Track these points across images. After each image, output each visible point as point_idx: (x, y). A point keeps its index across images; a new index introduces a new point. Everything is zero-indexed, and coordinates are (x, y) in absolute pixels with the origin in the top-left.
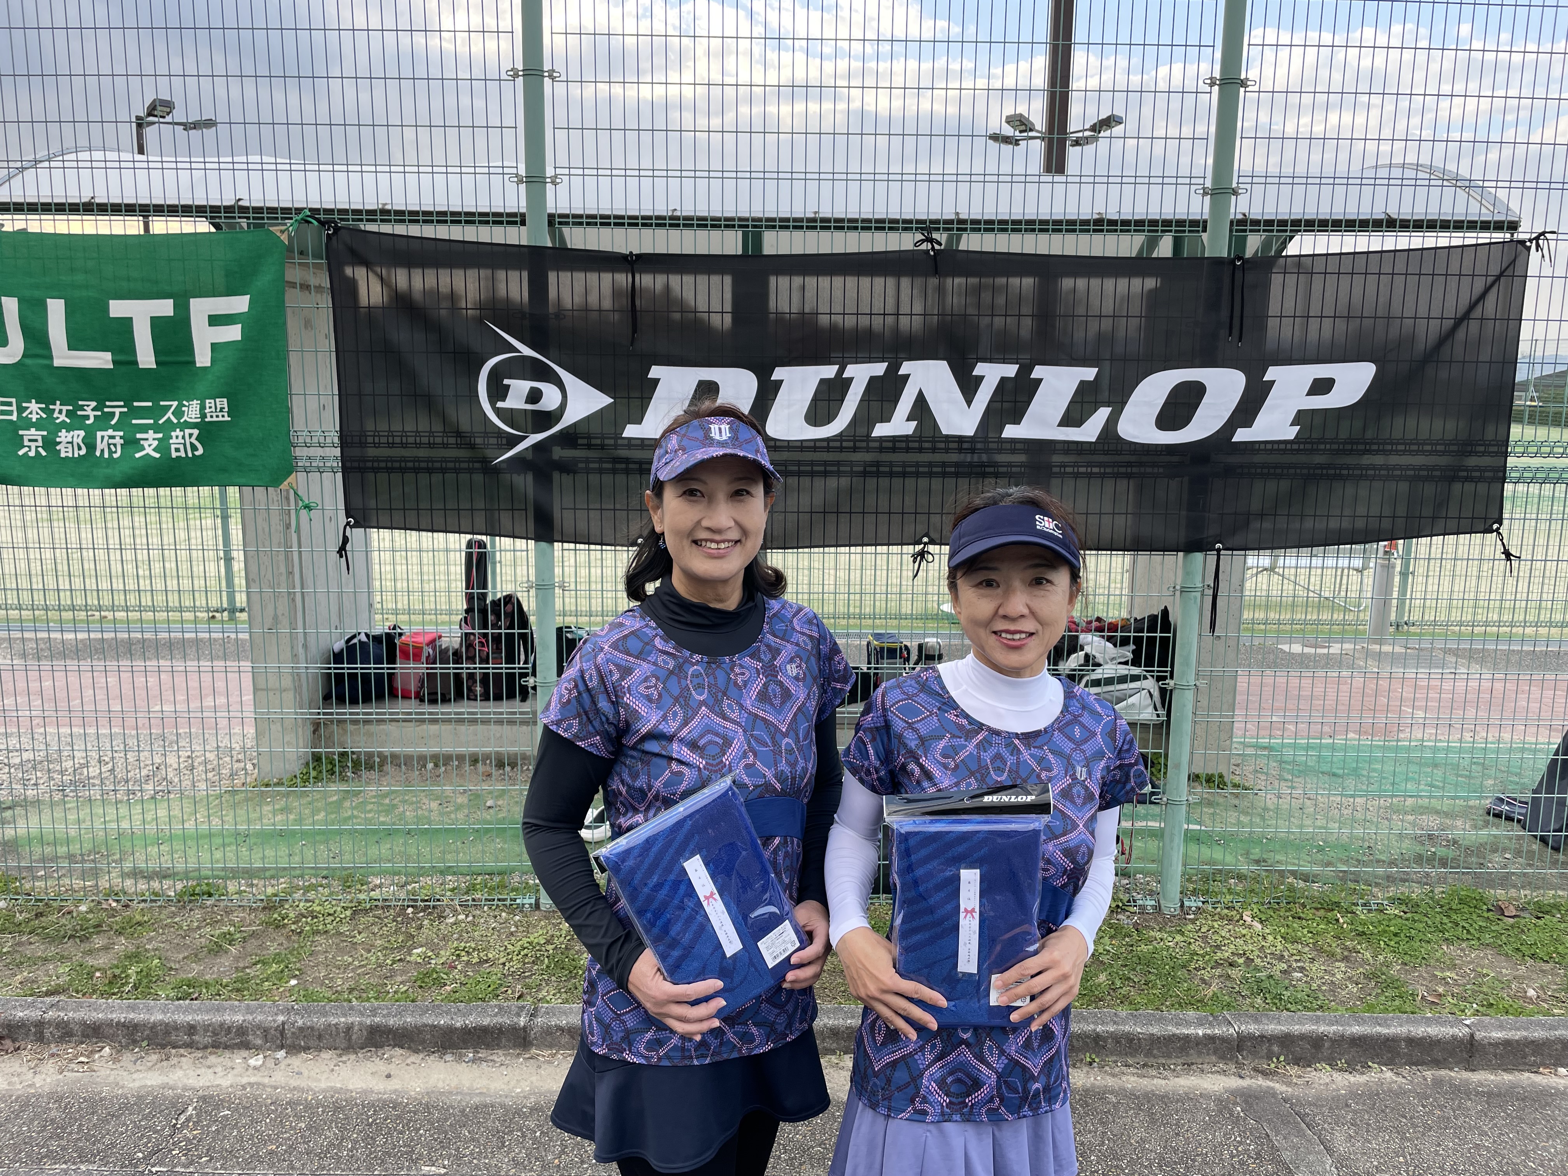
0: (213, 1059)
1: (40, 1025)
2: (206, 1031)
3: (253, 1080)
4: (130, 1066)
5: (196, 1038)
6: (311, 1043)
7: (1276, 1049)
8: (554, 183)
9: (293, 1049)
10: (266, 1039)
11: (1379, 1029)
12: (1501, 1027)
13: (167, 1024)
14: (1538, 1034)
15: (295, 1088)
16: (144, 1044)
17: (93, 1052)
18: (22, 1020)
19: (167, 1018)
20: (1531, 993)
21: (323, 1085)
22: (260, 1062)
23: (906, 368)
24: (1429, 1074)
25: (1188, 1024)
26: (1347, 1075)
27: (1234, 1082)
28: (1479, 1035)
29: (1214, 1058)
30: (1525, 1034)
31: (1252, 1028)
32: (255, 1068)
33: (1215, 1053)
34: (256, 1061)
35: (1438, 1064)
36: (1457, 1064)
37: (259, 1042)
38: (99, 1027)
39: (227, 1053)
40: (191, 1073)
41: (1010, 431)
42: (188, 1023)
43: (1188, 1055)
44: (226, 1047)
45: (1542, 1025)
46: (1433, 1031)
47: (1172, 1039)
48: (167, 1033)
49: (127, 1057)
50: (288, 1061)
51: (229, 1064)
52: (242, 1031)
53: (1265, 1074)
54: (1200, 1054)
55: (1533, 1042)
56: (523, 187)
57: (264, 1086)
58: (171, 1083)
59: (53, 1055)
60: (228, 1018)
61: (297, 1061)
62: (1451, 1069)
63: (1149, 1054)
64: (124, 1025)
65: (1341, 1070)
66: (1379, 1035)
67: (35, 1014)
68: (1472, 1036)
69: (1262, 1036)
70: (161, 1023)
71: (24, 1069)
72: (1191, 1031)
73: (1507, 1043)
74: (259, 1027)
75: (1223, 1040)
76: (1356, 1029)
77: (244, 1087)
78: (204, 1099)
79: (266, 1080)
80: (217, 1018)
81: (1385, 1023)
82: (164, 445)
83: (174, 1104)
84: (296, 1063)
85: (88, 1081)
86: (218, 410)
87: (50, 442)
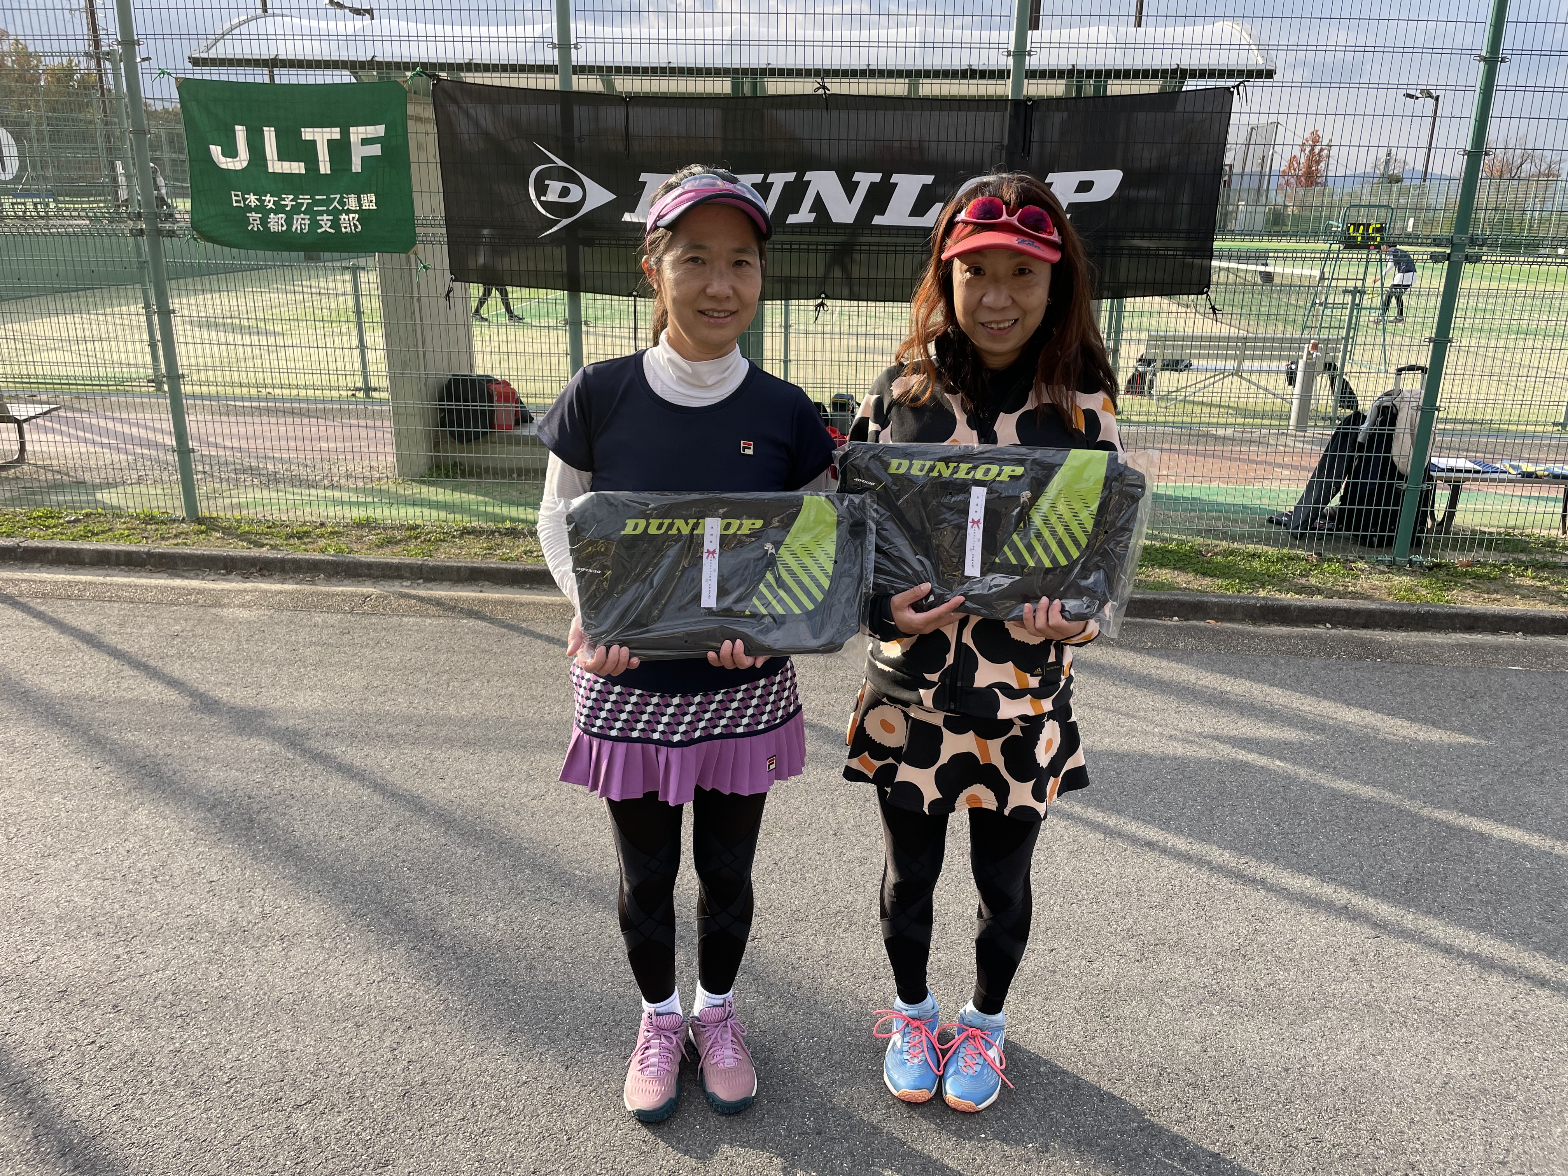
0: (381, 583)
1: (283, 562)
2: (379, 567)
4: (336, 585)
5: (372, 571)
6: (437, 577)
8: (576, 47)
9: (427, 580)
10: (412, 573)
16: (343, 574)
17: (314, 577)
18: (272, 559)
23: (809, 176)
32: (407, 586)
37: (408, 575)
38: (317, 563)
39: (390, 580)
41: (877, 220)
44: (389, 577)
48: (356, 568)
50: (426, 585)
51: (392, 585)
52: (398, 568)
56: (556, 50)
59: (291, 578)
60: (389, 561)
64: (331, 563)
67: (280, 556)
71: (278, 584)
74: (407, 566)
80: (383, 561)
82: (335, 224)
83: (363, 595)
84: (429, 585)
85: (313, 587)
86: (369, 202)
87: (264, 222)
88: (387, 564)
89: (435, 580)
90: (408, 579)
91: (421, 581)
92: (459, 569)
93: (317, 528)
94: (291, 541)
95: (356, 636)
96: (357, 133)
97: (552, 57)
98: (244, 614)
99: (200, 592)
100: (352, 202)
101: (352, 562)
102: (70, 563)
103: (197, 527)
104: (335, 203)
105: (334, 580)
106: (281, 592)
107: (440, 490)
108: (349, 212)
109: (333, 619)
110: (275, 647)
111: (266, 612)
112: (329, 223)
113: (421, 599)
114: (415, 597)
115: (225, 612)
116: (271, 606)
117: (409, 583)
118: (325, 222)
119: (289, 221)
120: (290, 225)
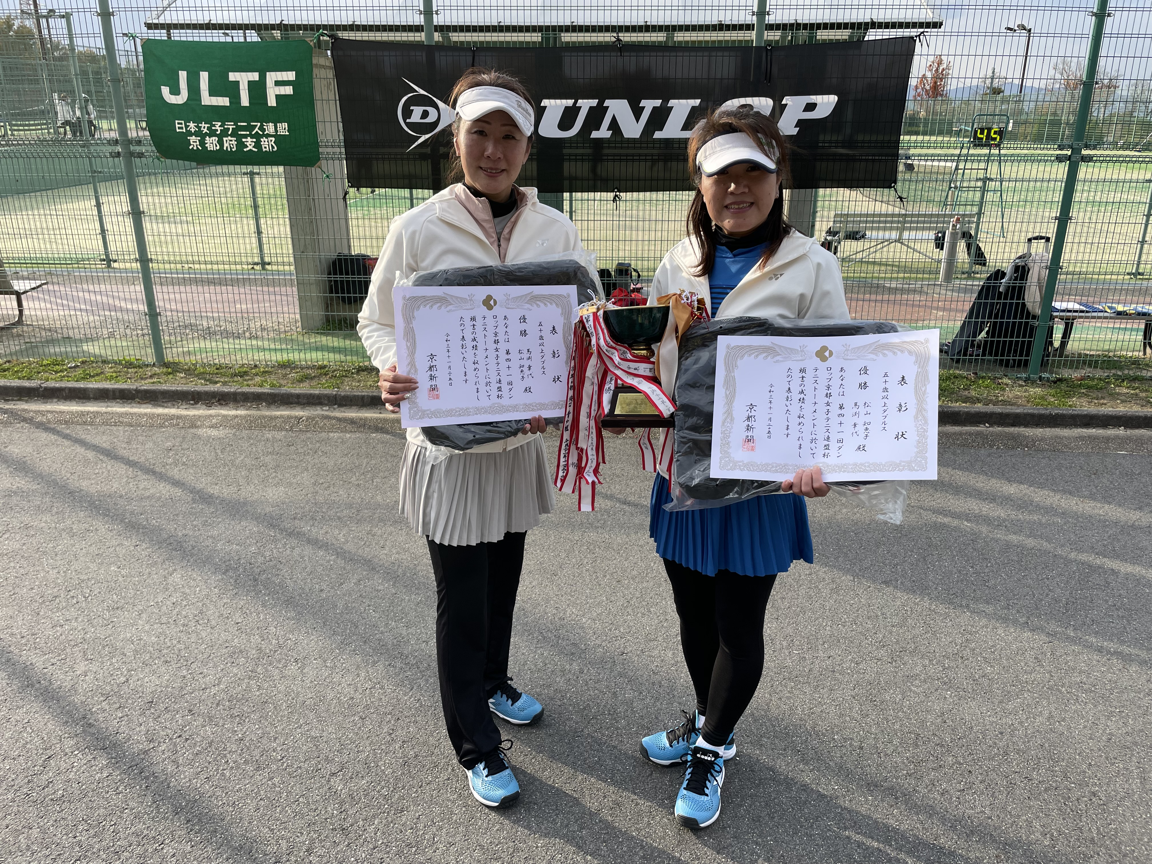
0: (308, 408)
1: (235, 394)
2: (305, 397)
3: (326, 413)
4: (275, 409)
5: (300, 400)
6: (348, 403)
8: (437, 14)
9: (341, 405)
10: (329, 401)
13: (288, 395)
16: (279, 402)
17: (258, 405)
18: (227, 392)
21: (355, 416)
23: (607, 103)
32: (326, 410)
37: (326, 402)
38: (260, 395)
39: (313, 406)
40: (299, 411)
41: (658, 135)
42: (298, 393)
48: (288, 398)
50: (340, 409)
51: (315, 409)
52: (319, 397)
56: (422, 16)
59: (242, 406)
67: (233, 390)
71: (233, 410)
74: (326, 396)
77: (323, 415)
79: (331, 414)
80: (308, 392)
82: (258, 145)
83: (296, 417)
84: (342, 409)
85: (259, 412)
86: (283, 128)
87: (202, 143)
88: (311, 394)
89: (345, 405)
90: (326, 405)
91: (336, 406)
92: (363, 397)
93: (252, 369)
94: (236, 379)
95: (299, 447)
96: (272, 77)
97: (419, 20)
98: (214, 433)
99: (179, 417)
100: (270, 128)
101: (285, 394)
102: (80, 398)
103: (165, 370)
104: (257, 129)
105: (273, 407)
106: (237, 416)
107: (335, 339)
108: (268, 136)
109: (280, 435)
110: (242, 457)
111: (230, 431)
112: (253, 144)
113: (339, 420)
114: (335, 418)
115: (201, 432)
116: (232, 427)
117: (327, 408)
118: (250, 143)
119: (221, 142)
120: (222, 145)
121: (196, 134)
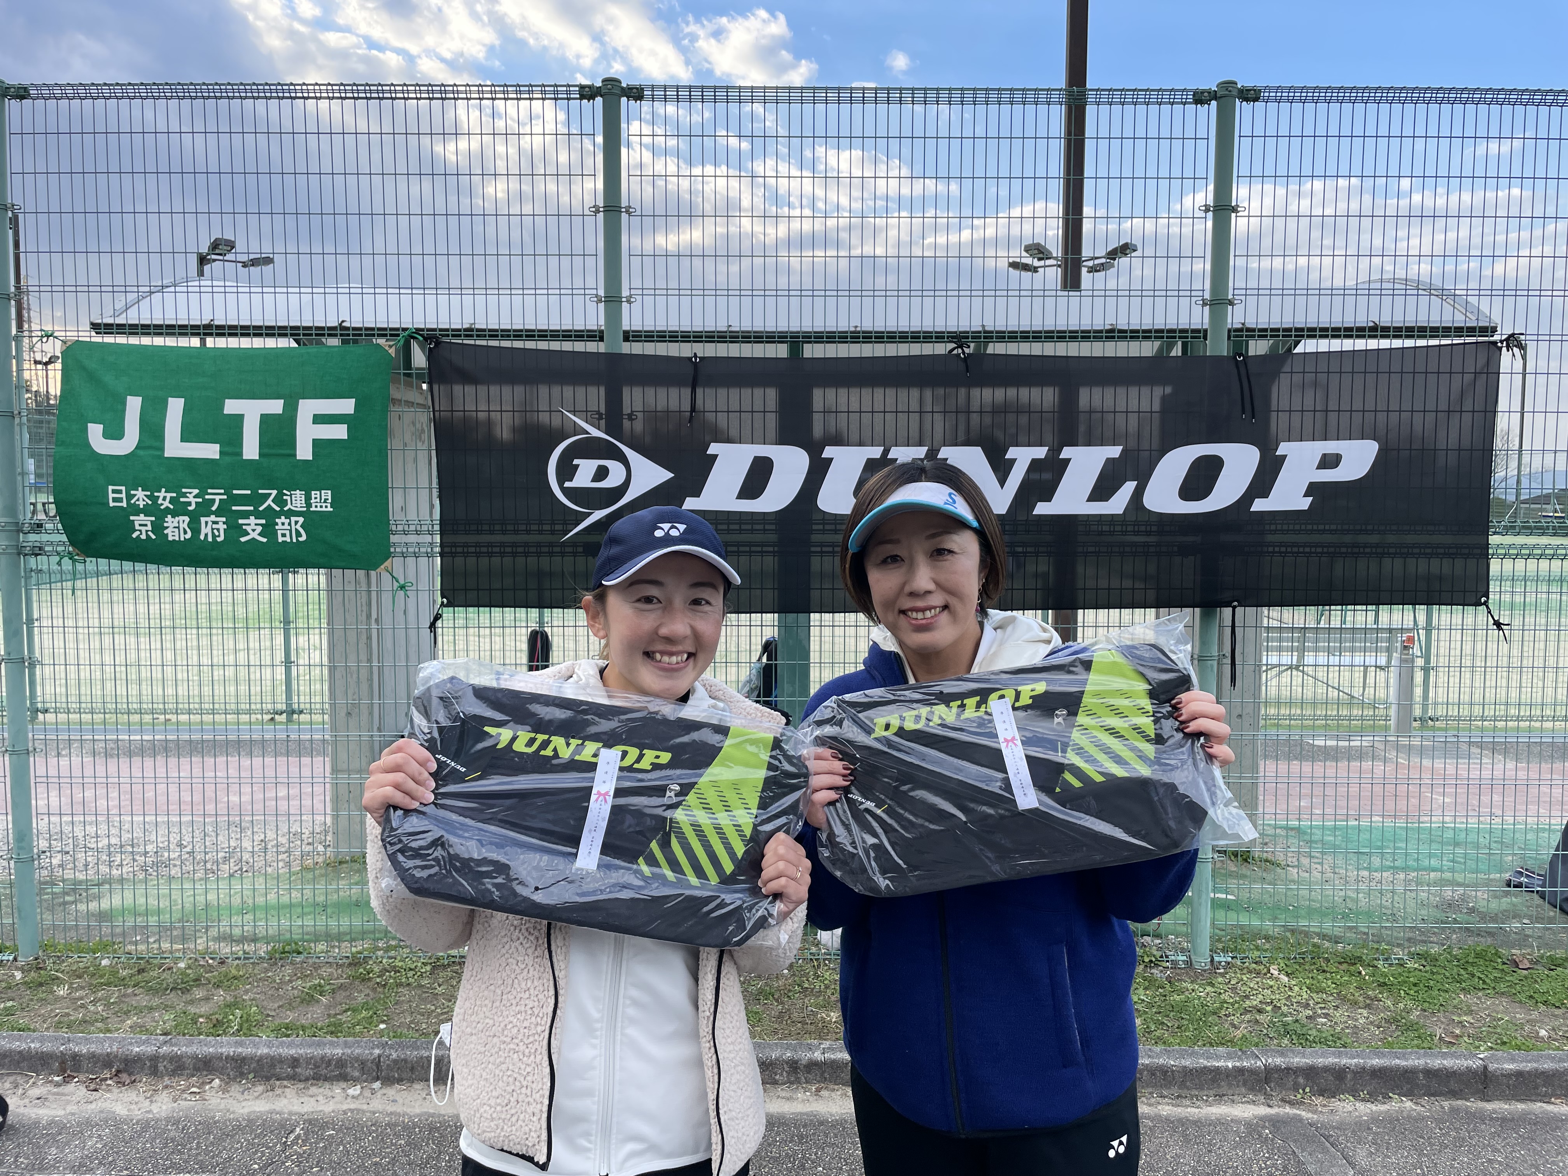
0: (313, 1090)
1: (155, 1059)
2: (308, 1063)
3: (352, 1106)
4: (239, 1096)
5: (298, 1070)
6: (404, 1076)
7: (1301, 1080)
8: (629, 302)
9: (388, 1081)
10: (362, 1070)
11: (1397, 1061)
12: (1513, 1060)
13: (273, 1058)
14: (1548, 1066)
15: (391, 1113)
16: (251, 1076)
17: (204, 1083)
18: (138, 1054)
19: (273, 1051)
20: (1543, 1033)
21: (418, 1111)
22: (358, 1092)
23: (947, 452)
24: (1446, 1104)
25: (1218, 1058)
26: (1369, 1105)
27: (1263, 1111)
28: (1492, 1067)
29: (1243, 1090)
30: (1535, 1065)
31: (1279, 1061)
32: (353, 1097)
33: (1244, 1084)
34: (355, 1091)
35: (1454, 1094)
36: (1473, 1094)
37: (356, 1074)
38: (210, 1061)
39: (327, 1085)
40: (295, 1101)
41: (1042, 508)
42: (292, 1056)
43: (1219, 1086)
44: (326, 1079)
45: (1553, 1059)
46: (1448, 1063)
47: (1205, 1070)
48: (273, 1066)
49: (235, 1089)
50: (384, 1091)
51: (330, 1094)
52: (341, 1063)
53: (1292, 1104)
54: (1230, 1085)
55: (1543, 1073)
56: (602, 306)
57: (364, 1112)
58: (278, 1109)
59: (166, 1087)
60: (328, 1051)
61: (391, 1091)
62: (1467, 1100)
63: (1183, 1085)
64: (233, 1058)
65: (1363, 1100)
66: (1398, 1068)
67: (150, 1049)
68: (1485, 1067)
69: (1288, 1069)
70: (267, 1056)
71: (141, 1098)
72: (1221, 1064)
73: (1519, 1074)
74: (357, 1059)
75: (1252, 1072)
76: (1376, 1062)
77: (345, 1113)
78: (310, 1122)
79: (365, 1107)
80: (318, 1052)
81: (1404, 1057)
82: (269, 530)
83: (282, 1126)
86: (322, 501)
87: (158, 527)
96: (308, 408)
100: (296, 500)
104: (269, 502)
106: (146, 1125)
108: (290, 514)
112: (259, 529)
113: (381, 1133)
114: (371, 1127)
118: (253, 528)
119: (195, 527)
120: (196, 531)
121: (146, 511)
